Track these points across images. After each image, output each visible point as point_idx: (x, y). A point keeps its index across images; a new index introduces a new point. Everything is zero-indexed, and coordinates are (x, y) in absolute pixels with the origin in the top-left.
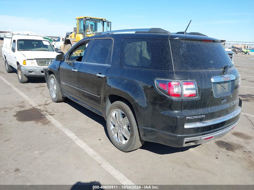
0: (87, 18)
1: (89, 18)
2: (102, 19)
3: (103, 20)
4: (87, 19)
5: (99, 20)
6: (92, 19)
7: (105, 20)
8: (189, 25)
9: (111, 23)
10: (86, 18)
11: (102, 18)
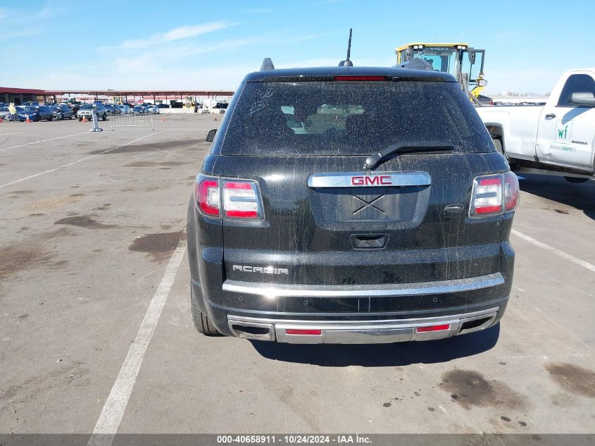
0: (416, 47)
1: (421, 47)
2: (456, 46)
3: (459, 47)
4: (415, 50)
5: (449, 47)
6: (429, 47)
7: (464, 48)
8: (350, 40)
9: (483, 52)
10: (413, 46)
11: (456, 44)
